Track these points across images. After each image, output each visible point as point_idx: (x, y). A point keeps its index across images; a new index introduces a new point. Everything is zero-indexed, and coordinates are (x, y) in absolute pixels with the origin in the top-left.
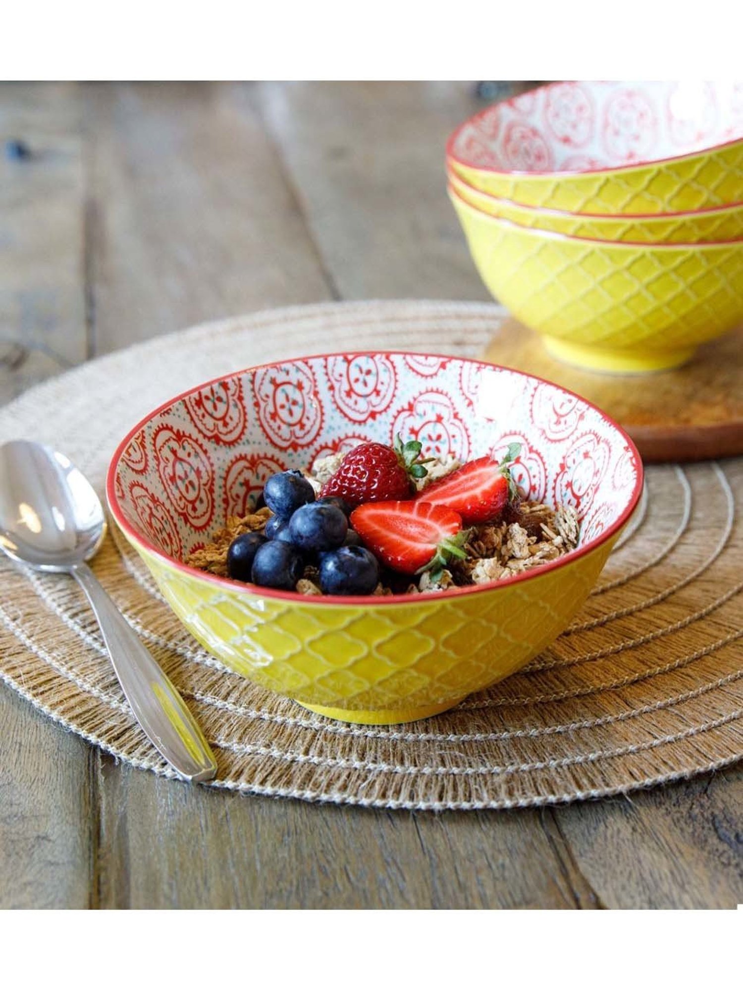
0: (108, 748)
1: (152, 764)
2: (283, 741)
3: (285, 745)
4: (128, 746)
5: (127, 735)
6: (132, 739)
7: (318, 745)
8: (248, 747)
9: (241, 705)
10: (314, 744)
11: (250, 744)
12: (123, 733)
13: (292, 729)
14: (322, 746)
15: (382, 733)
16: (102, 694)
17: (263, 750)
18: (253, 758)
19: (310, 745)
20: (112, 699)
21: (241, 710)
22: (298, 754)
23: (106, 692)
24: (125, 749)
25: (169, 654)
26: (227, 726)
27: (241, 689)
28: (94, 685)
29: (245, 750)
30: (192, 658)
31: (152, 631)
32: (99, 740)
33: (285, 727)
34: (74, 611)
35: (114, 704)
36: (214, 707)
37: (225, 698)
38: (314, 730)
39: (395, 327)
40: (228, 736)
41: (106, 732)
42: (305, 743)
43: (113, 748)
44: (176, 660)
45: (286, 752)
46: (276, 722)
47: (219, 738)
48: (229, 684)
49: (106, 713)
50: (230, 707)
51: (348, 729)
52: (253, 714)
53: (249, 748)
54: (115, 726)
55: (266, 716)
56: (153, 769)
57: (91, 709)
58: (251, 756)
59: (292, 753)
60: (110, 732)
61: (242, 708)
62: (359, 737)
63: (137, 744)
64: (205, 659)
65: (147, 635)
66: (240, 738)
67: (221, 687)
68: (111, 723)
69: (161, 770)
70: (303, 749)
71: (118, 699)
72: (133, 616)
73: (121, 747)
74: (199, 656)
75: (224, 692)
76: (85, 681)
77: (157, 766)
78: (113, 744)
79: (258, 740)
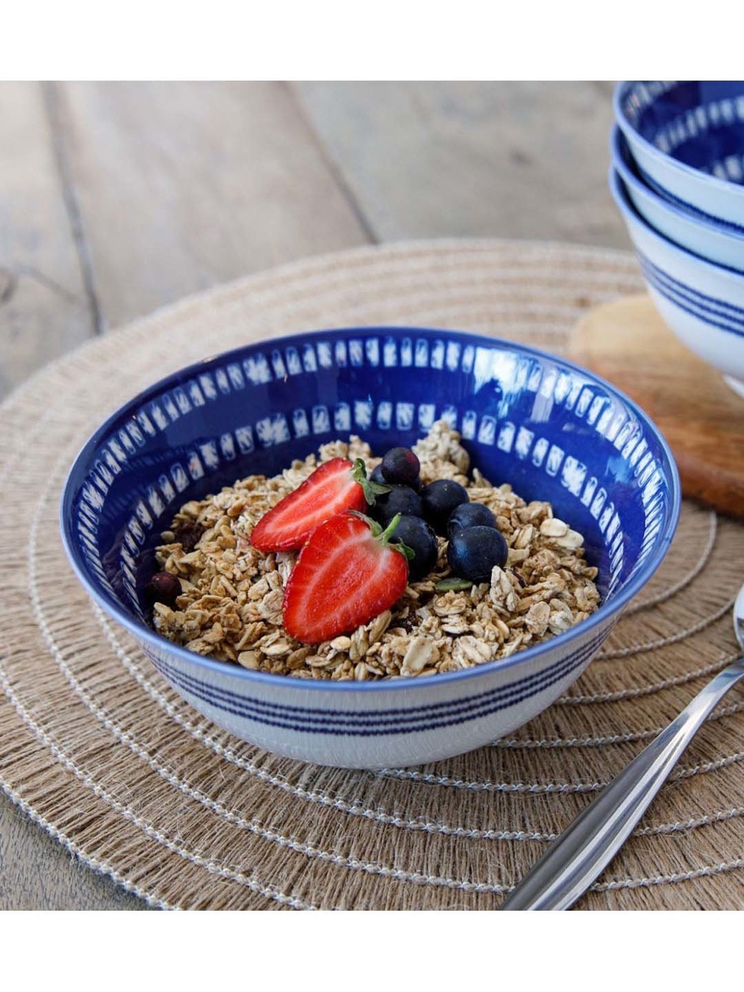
0: (67, 842)
1: (112, 869)
2: (266, 870)
3: (268, 875)
4: (91, 842)
5: (93, 827)
6: (97, 834)
7: (304, 884)
8: (225, 869)
9: (231, 808)
10: (300, 879)
11: (227, 866)
12: (89, 824)
13: (282, 851)
14: (309, 883)
15: (384, 869)
16: (76, 769)
17: (240, 878)
18: (226, 886)
19: (295, 881)
20: (86, 776)
21: (229, 815)
22: (279, 892)
23: (80, 766)
24: (86, 845)
25: (164, 720)
26: (208, 835)
27: (236, 785)
28: (69, 756)
29: (221, 873)
30: (190, 733)
31: (153, 685)
32: (58, 832)
33: (273, 847)
34: (71, 650)
35: (88, 782)
36: (200, 805)
37: (215, 797)
38: (305, 857)
39: (514, 273)
40: (206, 849)
41: (69, 821)
42: (291, 877)
43: (73, 843)
44: (172, 730)
45: (266, 886)
46: (266, 838)
47: (196, 850)
48: (223, 777)
49: (75, 794)
50: (218, 807)
51: (345, 860)
52: (242, 823)
53: (225, 872)
54: (81, 814)
55: (255, 828)
56: (111, 874)
57: (60, 788)
58: (226, 883)
59: (272, 889)
60: (73, 823)
61: (231, 814)
62: (356, 871)
63: (102, 839)
64: (205, 736)
65: (146, 689)
66: (219, 856)
67: (214, 778)
68: (77, 811)
69: (120, 878)
70: (286, 884)
71: (93, 776)
72: (137, 661)
73: (82, 843)
74: (199, 731)
75: (216, 786)
76: (60, 749)
77: (116, 873)
78: (72, 839)
79: (239, 863)
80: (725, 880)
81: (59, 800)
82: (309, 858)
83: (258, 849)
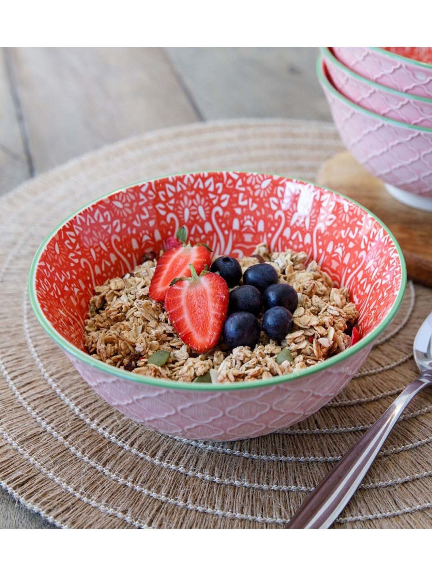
80: (420, 515)
81: (8, 467)
82: (162, 503)
83: (131, 497)
